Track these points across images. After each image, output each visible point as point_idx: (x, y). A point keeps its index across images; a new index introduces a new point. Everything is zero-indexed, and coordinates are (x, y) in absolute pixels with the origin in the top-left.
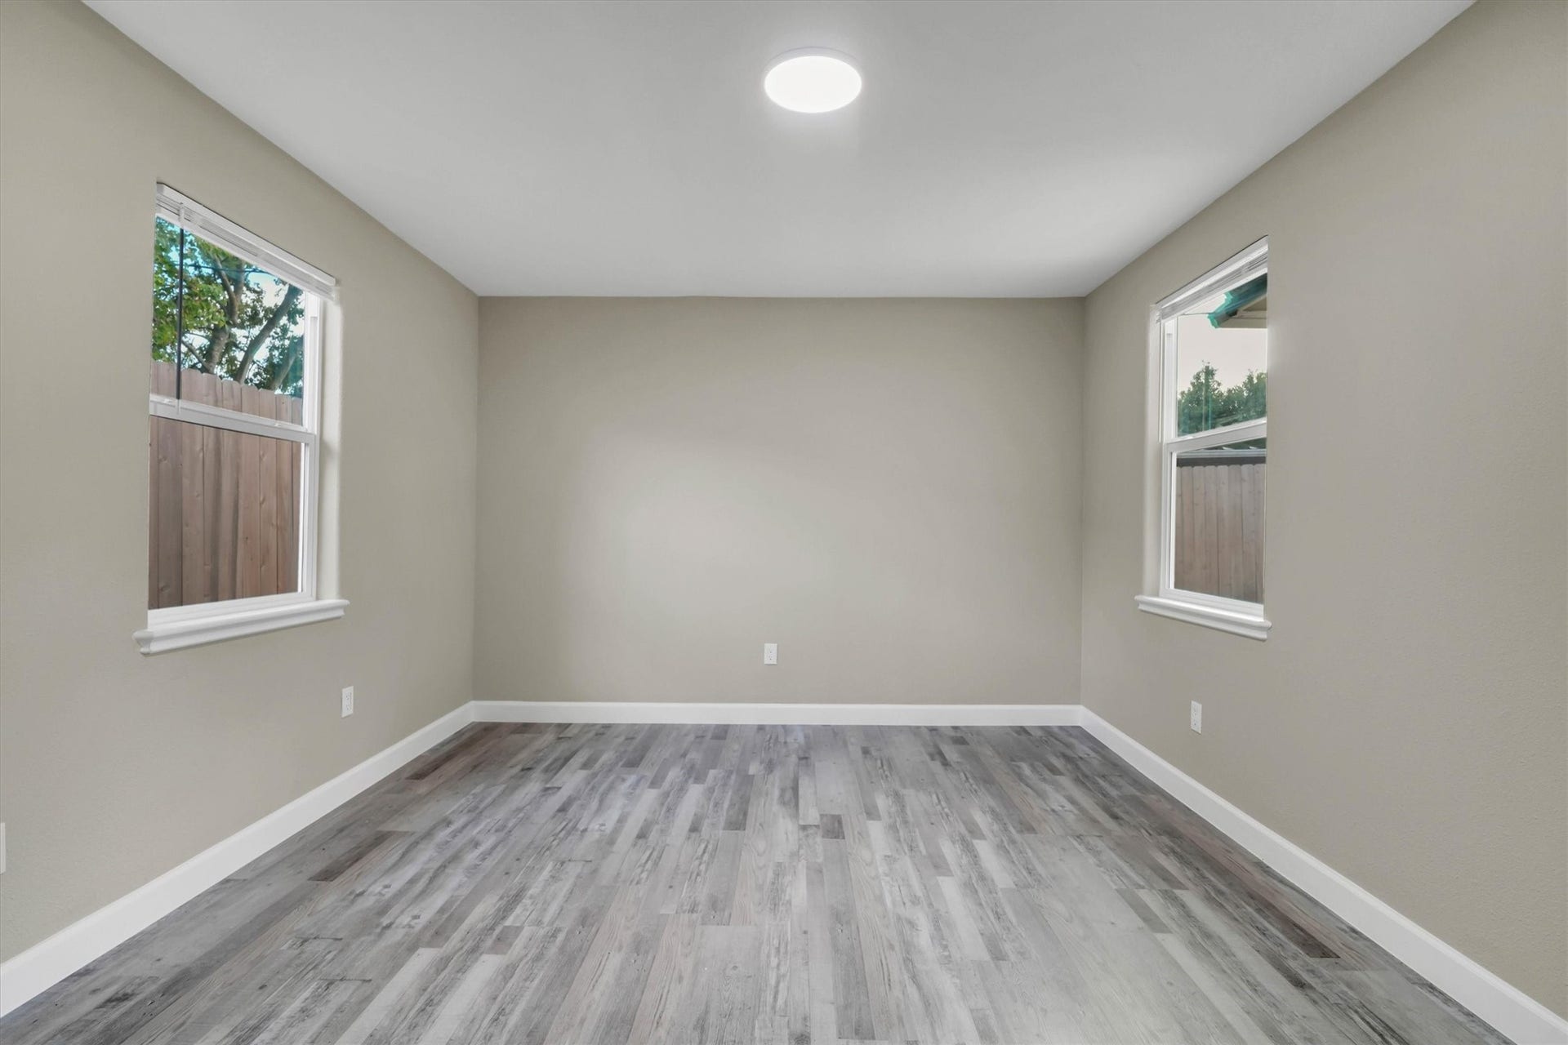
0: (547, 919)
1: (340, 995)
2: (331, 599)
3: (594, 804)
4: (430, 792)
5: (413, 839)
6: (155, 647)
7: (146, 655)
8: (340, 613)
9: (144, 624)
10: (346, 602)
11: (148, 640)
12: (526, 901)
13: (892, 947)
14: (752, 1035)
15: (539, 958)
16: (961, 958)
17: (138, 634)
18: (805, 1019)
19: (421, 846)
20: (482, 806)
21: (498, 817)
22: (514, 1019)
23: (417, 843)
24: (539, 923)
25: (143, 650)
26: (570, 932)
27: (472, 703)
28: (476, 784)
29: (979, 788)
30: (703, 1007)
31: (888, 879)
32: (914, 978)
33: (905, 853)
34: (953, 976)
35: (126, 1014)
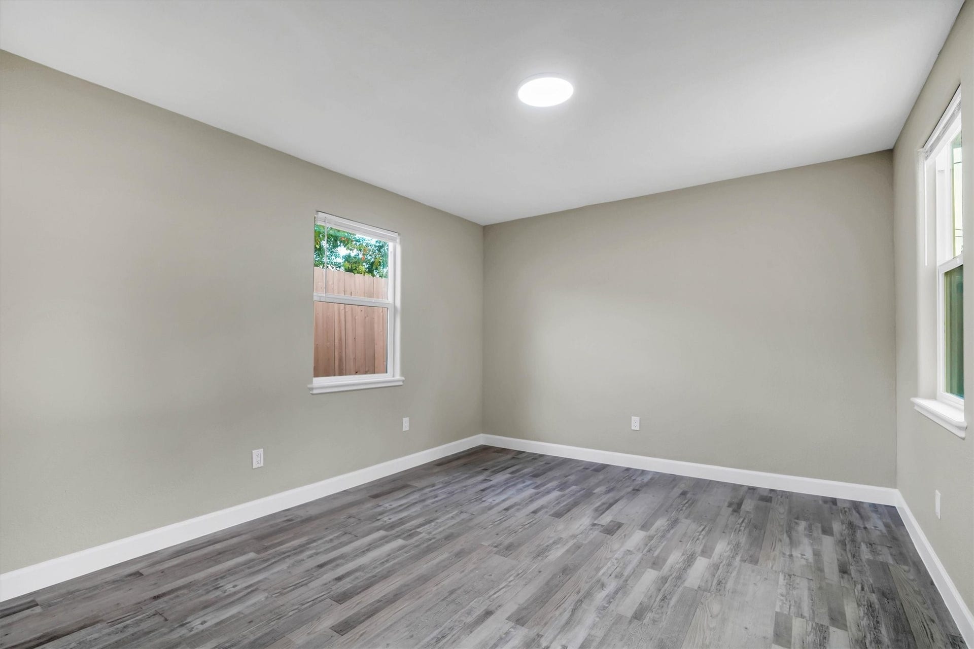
0: (434, 533)
1: (345, 539)
2: (398, 377)
3: (499, 491)
4: (438, 472)
5: (414, 489)
6: (315, 392)
7: (312, 394)
8: (401, 383)
9: (312, 382)
10: (403, 378)
11: (312, 389)
12: (433, 524)
13: (578, 592)
14: (469, 603)
15: (417, 546)
16: (613, 611)
17: (309, 386)
18: (499, 606)
19: (415, 493)
20: (452, 482)
21: (454, 487)
22: (388, 565)
23: (415, 491)
24: (430, 533)
25: (311, 392)
26: (439, 540)
27: (482, 435)
28: (459, 472)
29: (745, 530)
30: (460, 586)
31: (615, 561)
32: (574, 611)
33: (642, 552)
34: (598, 616)
35: (289, 525)
